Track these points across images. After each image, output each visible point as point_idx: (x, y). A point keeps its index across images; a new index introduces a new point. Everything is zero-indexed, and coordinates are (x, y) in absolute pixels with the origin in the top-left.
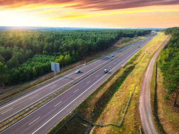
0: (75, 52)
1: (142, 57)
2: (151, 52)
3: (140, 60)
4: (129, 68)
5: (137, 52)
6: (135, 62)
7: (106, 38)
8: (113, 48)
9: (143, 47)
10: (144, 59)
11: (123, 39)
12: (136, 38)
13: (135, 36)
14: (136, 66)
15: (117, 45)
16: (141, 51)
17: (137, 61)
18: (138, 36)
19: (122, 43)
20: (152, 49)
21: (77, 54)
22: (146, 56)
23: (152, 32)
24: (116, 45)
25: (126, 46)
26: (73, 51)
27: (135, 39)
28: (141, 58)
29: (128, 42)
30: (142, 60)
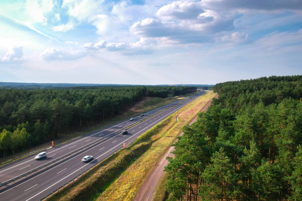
0: (42, 123)
1: (170, 128)
2: (186, 120)
3: (165, 132)
4: (137, 149)
5: (164, 120)
6: (153, 138)
7: (115, 98)
8: (127, 115)
9: (176, 112)
10: (171, 131)
11: (149, 99)
12: (170, 98)
13: (169, 96)
14: (153, 145)
15: (136, 109)
16: (172, 117)
17: (159, 135)
18: (175, 95)
19: (146, 106)
20: (188, 114)
21: (45, 127)
22: (178, 125)
23: (197, 90)
24: (133, 109)
25: (150, 110)
26: (37, 122)
27: (168, 100)
28: (168, 130)
29: (156, 104)
30: (168, 132)
